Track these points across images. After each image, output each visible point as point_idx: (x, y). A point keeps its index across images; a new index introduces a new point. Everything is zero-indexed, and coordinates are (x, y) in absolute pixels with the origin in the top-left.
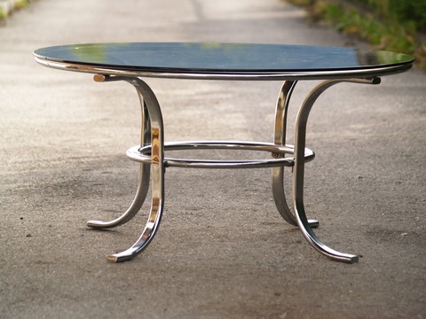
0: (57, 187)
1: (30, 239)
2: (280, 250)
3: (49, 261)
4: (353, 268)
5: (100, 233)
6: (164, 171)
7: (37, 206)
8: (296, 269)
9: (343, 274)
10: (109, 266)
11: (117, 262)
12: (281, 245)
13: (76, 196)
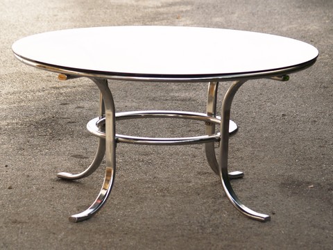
0: (38, 125)
1: (11, 191)
2: (209, 207)
3: (23, 220)
4: (265, 229)
5: (67, 185)
6: (115, 146)
7: (21, 149)
8: (220, 230)
9: (257, 235)
10: (70, 226)
11: (77, 222)
12: (210, 201)
13: (52, 137)
